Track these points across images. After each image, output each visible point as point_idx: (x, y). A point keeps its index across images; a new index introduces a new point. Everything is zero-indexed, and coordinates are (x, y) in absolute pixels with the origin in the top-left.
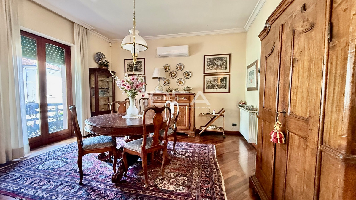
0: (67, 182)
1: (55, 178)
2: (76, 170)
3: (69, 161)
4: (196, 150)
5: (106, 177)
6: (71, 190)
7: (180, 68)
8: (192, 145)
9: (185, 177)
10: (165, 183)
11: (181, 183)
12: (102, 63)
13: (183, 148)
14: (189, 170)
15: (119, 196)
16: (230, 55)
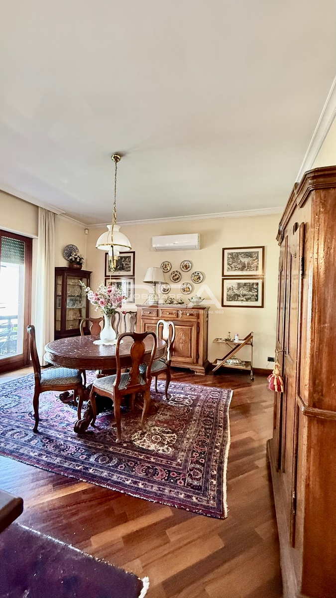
0: (18, 427)
1: (4, 421)
2: (30, 413)
3: (22, 400)
4: (200, 396)
5: (68, 425)
6: (23, 437)
7: (186, 267)
8: (196, 389)
9: (175, 434)
10: (145, 440)
11: (167, 441)
12: (74, 259)
13: (182, 391)
14: (183, 425)
15: (81, 451)
16: (263, 248)
